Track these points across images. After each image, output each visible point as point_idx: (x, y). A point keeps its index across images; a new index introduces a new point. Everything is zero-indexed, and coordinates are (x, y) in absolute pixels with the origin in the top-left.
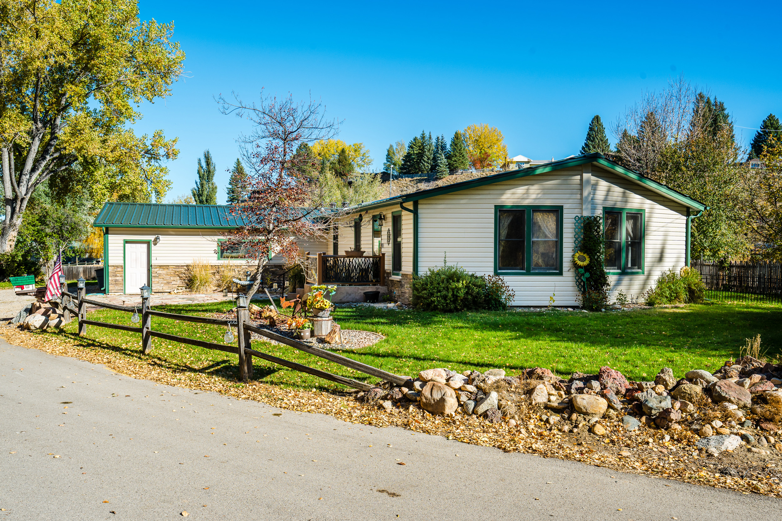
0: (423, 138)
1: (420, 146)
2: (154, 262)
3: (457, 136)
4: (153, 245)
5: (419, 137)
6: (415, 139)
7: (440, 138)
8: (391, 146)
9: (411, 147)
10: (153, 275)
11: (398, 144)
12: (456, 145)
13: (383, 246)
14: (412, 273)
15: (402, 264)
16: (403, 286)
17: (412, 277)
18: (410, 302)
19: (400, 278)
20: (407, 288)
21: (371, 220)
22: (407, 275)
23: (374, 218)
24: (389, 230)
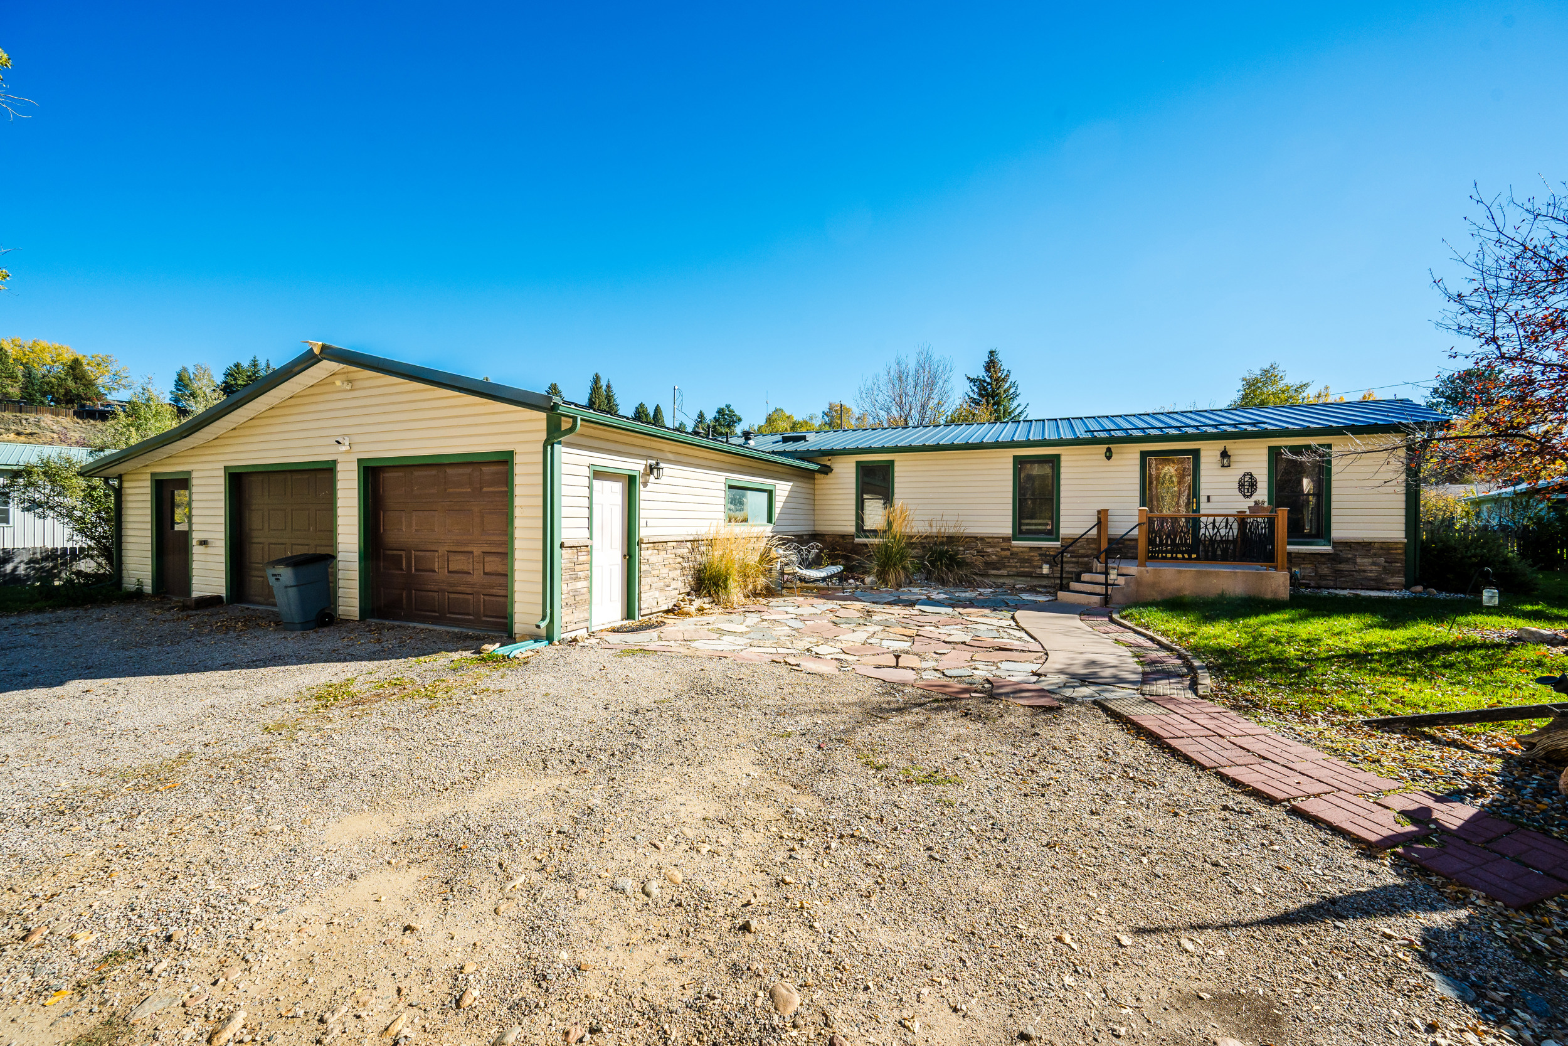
0: (255, 366)
2: (644, 532)
4: (641, 486)
6: (237, 366)
10: (643, 568)
11: (200, 368)
13: (1212, 499)
14: (1405, 541)
15: (1333, 526)
16: (1347, 561)
17: (1401, 546)
18: (1388, 584)
19: (1328, 549)
20: (1374, 564)
21: (1129, 459)
22: (1370, 543)
23: (1144, 455)
24: (1251, 475)
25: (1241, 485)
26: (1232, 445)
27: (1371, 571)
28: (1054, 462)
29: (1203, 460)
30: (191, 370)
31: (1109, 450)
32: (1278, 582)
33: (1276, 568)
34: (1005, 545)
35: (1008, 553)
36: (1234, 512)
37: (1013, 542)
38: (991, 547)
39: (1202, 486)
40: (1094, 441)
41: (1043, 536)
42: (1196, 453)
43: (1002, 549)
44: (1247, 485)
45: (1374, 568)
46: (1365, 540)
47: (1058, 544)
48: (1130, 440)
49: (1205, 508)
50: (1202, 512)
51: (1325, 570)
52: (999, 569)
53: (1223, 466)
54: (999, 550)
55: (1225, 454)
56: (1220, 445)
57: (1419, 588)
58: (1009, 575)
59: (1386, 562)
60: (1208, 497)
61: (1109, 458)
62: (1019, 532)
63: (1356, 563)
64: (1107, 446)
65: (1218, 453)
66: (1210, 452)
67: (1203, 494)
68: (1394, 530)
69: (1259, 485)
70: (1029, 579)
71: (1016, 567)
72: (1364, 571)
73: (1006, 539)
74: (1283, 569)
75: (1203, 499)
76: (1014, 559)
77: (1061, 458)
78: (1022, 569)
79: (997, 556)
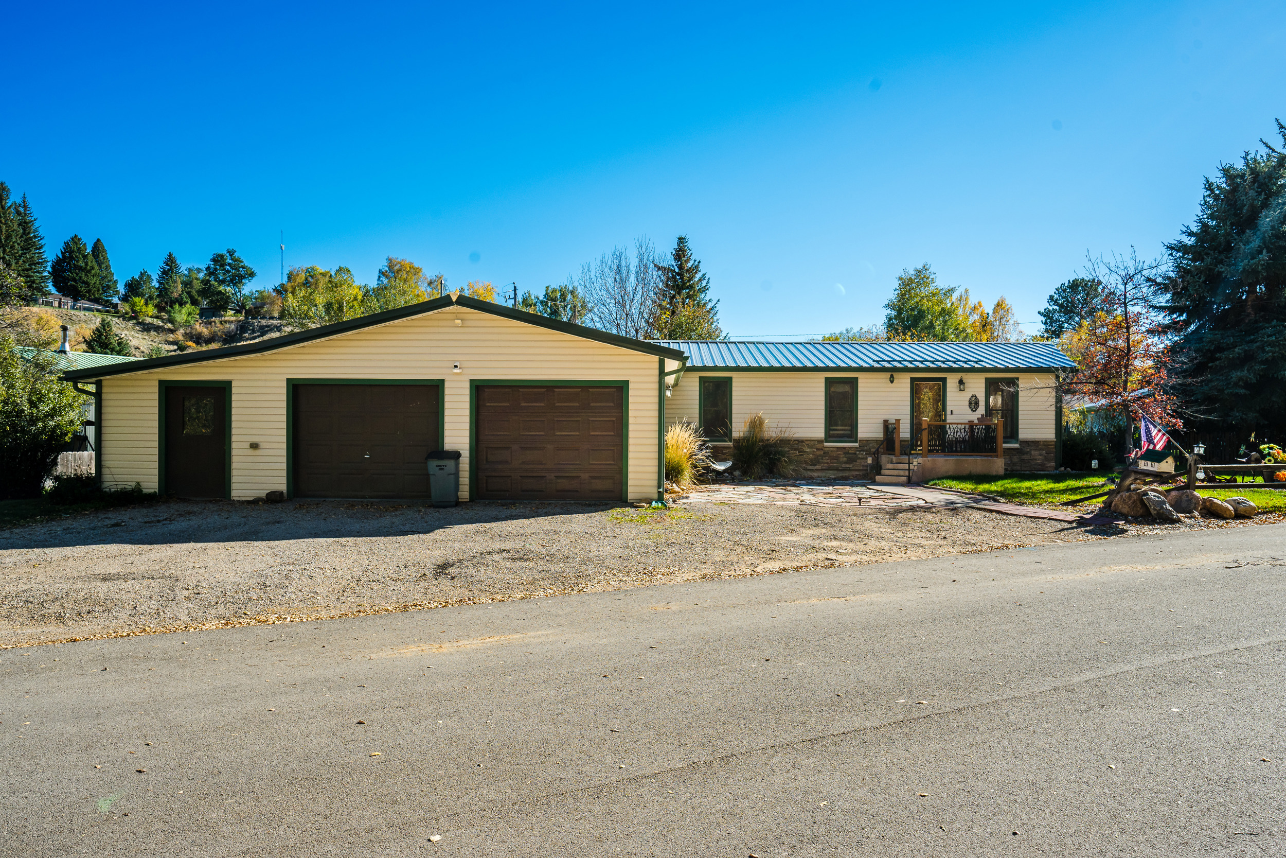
13: (954, 412)
14: (1055, 440)
15: (1020, 431)
16: (1027, 453)
17: (1053, 443)
18: (1047, 467)
19: (1016, 445)
20: (1040, 455)
21: (903, 384)
22: (1038, 441)
23: (913, 380)
24: (976, 396)
25: (970, 403)
26: (967, 377)
27: (1039, 459)
28: (854, 383)
29: (948, 385)
31: (892, 376)
32: (999, 464)
33: (997, 457)
34: (819, 446)
35: (822, 452)
36: (966, 421)
37: (825, 444)
38: (809, 447)
39: (948, 403)
40: (883, 370)
41: (846, 439)
42: (944, 380)
43: (817, 449)
44: (974, 404)
45: (1040, 457)
46: (1036, 440)
47: (857, 445)
48: (906, 370)
49: (950, 419)
50: (948, 421)
51: (1015, 459)
52: (815, 465)
53: (961, 390)
54: (815, 450)
55: (961, 382)
56: (958, 376)
57: (1063, 469)
58: (822, 470)
59: (1046, 453)
60: (952, 411)
61: (892, 382)
62: (829, 437)
63: (1031, 454)
64: (891, 373)
65: (957, 381)
66: (952, 381)
67: (949, 408)
68: (1049, 434)
69: (980, 404)
70: (836, 472)
71: (827, 463)
72: (1036, 459)
73: (820, 442)
74: (1001, 457)
75: (948, 412)
76: (826, 456)
77: (859, 381)
78: (832, 464)
79: (813, 455)
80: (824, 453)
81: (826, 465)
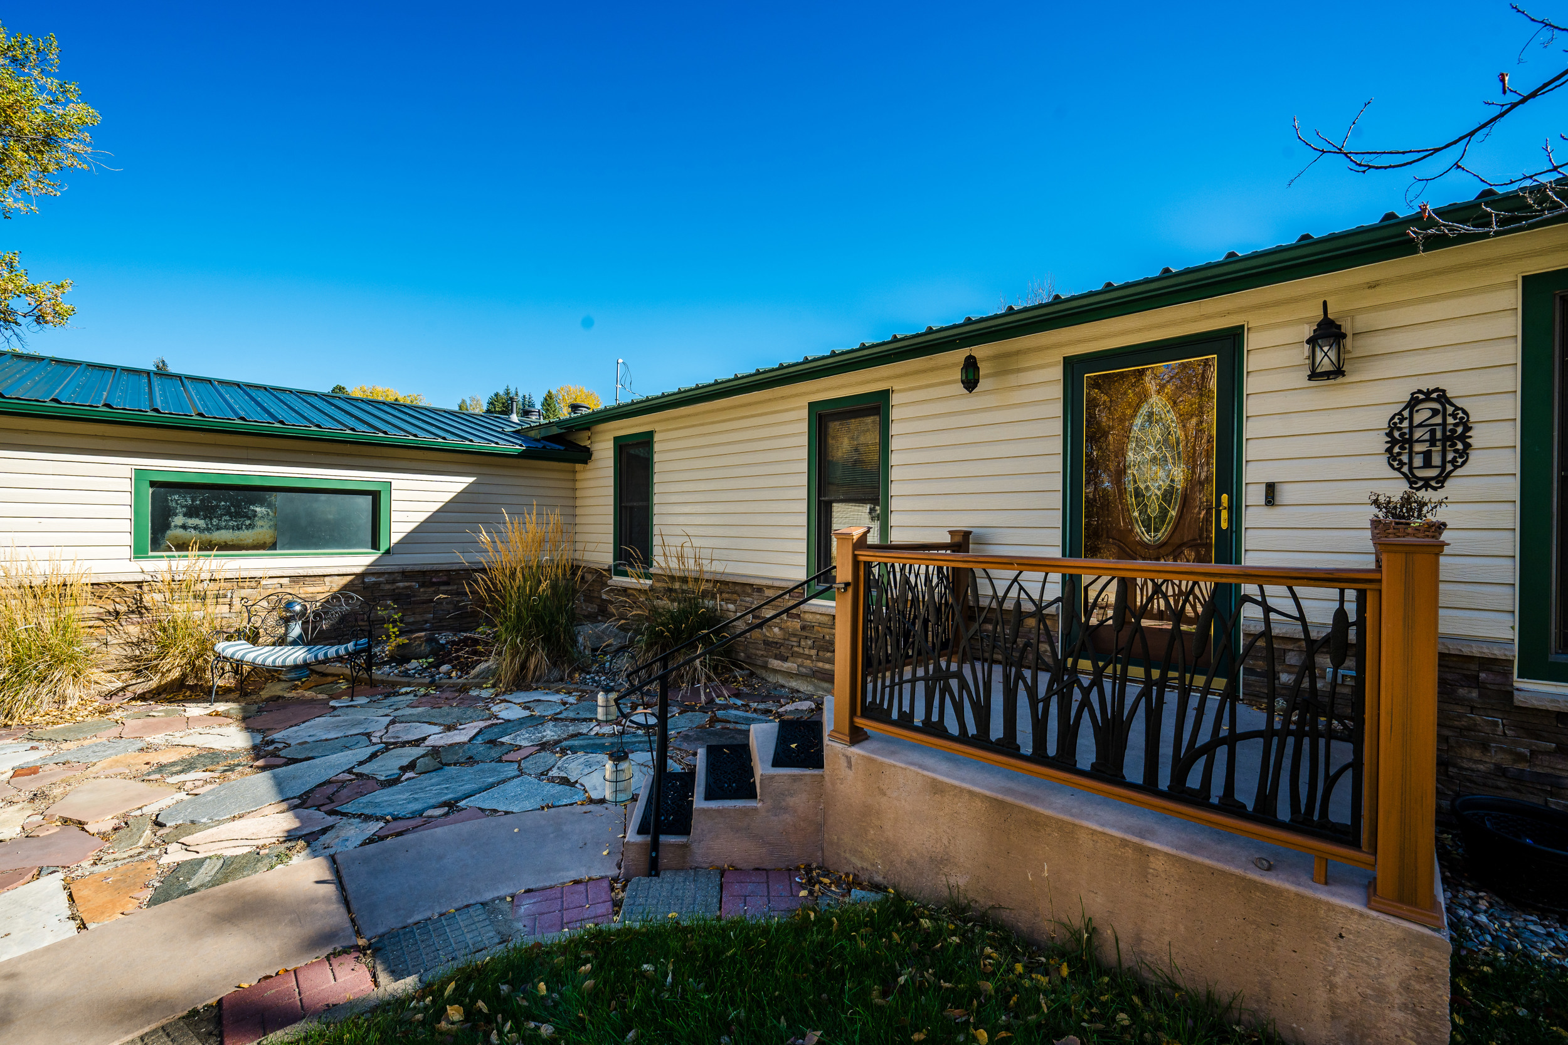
0: (508, 394)
1: (503, 404)
3: (550, 396)
5: (501, 393)
6: (496, 395)
7: (527, 396)
8: (463, 401)
9: (490, 403)
11: (472, 399)
12: (549, 405)
13: (1286, 494)
21: (1027, 387)
23: (1075, 369)
24: (1442, 397)
25: (1403, 439)
28: (881, 406)
29: (1252, 362)
30: (468, 402)
31: (971, 365)
34: (793, 606)
35: (798, 624)
37: (806, 600)
38: (772, 606)
39: (1250, 451)
42: (1230, 343)
43: (786, 614)
44: (1424, 439)
52: (785, 659)
53: (1314, 375)
55: (1326, 333)
56: (1308, 296)
58: (800, 675)
60: (1271, 490)
61: (978, 390)
62: (816, 580)
64: (960, 354)
65: (1305, 328)
66: (1274, 333)
67: (1253, 476)
69: (1477, 437)
73: (795, 593)
75: (1253, 495)
76: (806, 637)
77: (895, 399)
78: (820, 664)
79: (781, 629)
80: (803, 628)
81: (808, 662)
